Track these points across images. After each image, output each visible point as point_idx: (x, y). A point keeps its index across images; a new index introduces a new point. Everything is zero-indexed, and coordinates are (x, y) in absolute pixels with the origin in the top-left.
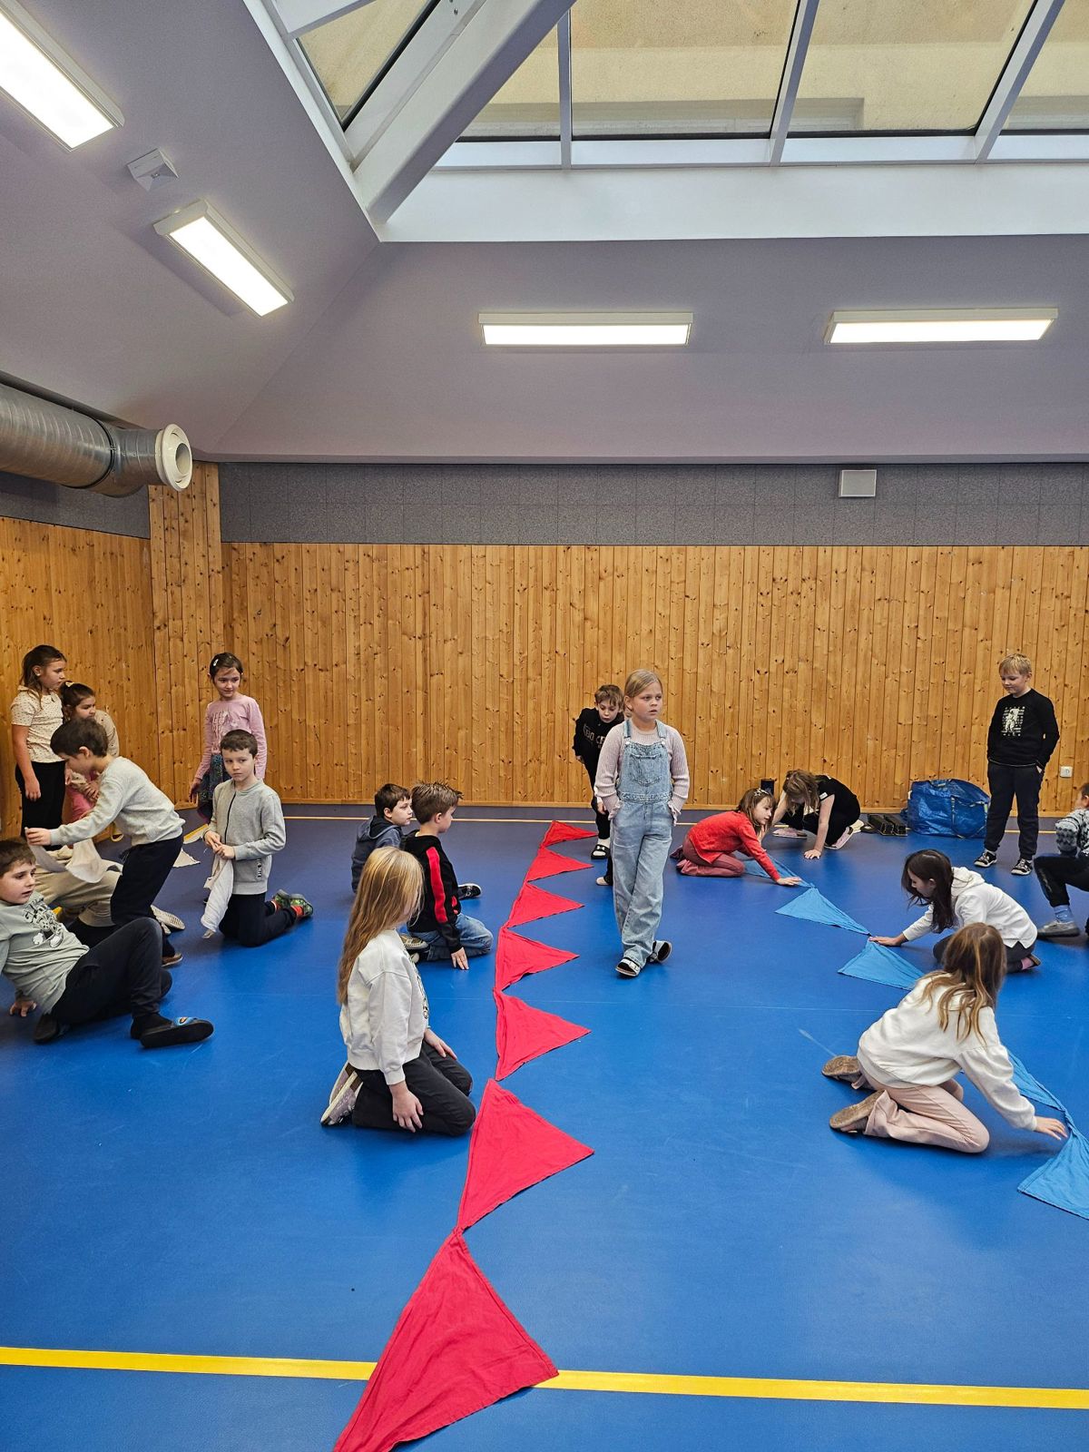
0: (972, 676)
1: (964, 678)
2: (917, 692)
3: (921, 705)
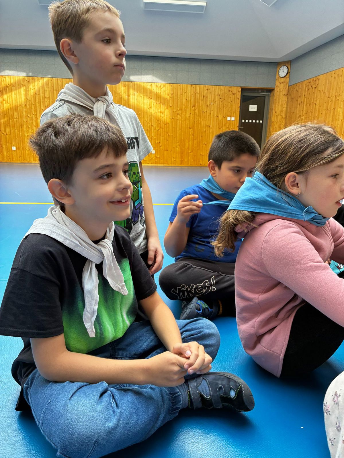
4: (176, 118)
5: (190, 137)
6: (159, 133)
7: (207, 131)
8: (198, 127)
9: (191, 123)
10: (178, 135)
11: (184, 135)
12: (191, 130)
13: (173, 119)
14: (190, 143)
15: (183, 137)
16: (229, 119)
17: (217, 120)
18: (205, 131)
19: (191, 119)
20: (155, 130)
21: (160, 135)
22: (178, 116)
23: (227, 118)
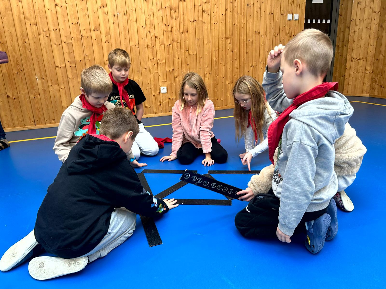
0: (98, 32)
1: (94, 34)
2: (64, 44)
3: (69, 53)
4: (201, 19)
5: (228, 56)
6: (171, 51)
7: (254, 41)
8: (241, 35)
9: (228, 28)
10: (206, 53)
11: (217, 52)
12: (229, 41)
13: (195, 21)
14: (228, 66)
15: (215, 57)
16: (290, 17)
17: (270, 20)
18: (252, 43)
19: (228, 20)
20: (163, 46)
21: (174, 56)
22: (205, 15)
23: (286, 15)
